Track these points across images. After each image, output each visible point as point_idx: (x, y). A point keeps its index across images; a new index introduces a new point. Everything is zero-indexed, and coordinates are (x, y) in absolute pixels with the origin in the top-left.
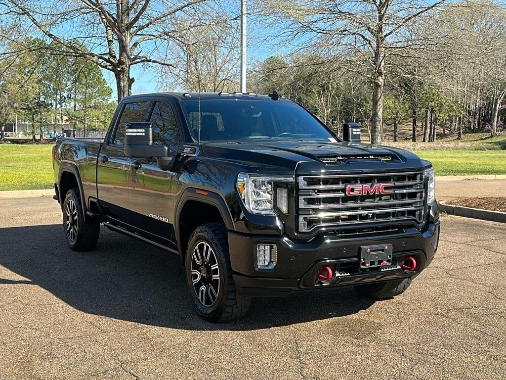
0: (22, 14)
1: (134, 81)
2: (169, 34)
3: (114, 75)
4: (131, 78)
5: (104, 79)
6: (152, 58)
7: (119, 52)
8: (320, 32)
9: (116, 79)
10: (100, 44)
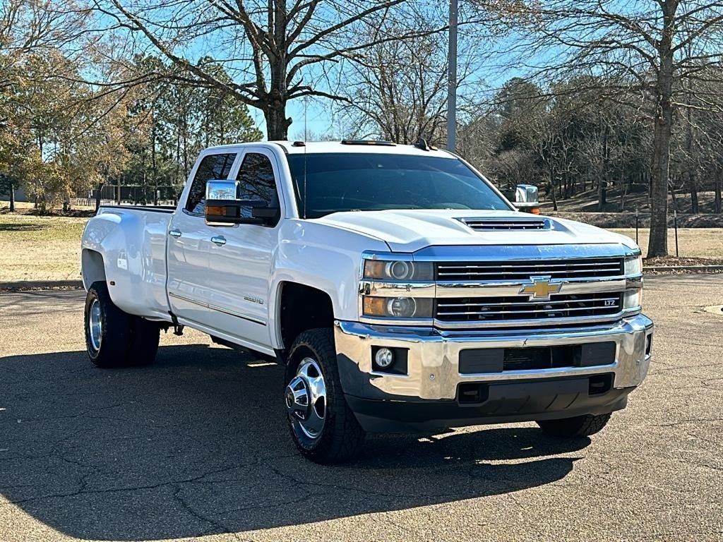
0: (136, 29)
1: (291, 123)
2: (343, 53)
3: (263, 114)
4: (287, 118)
5: (250, 117)
6: (318, 89)
7: (270, 81)
8: (573, 45)
9: (265, 120)
10: (244, 71)
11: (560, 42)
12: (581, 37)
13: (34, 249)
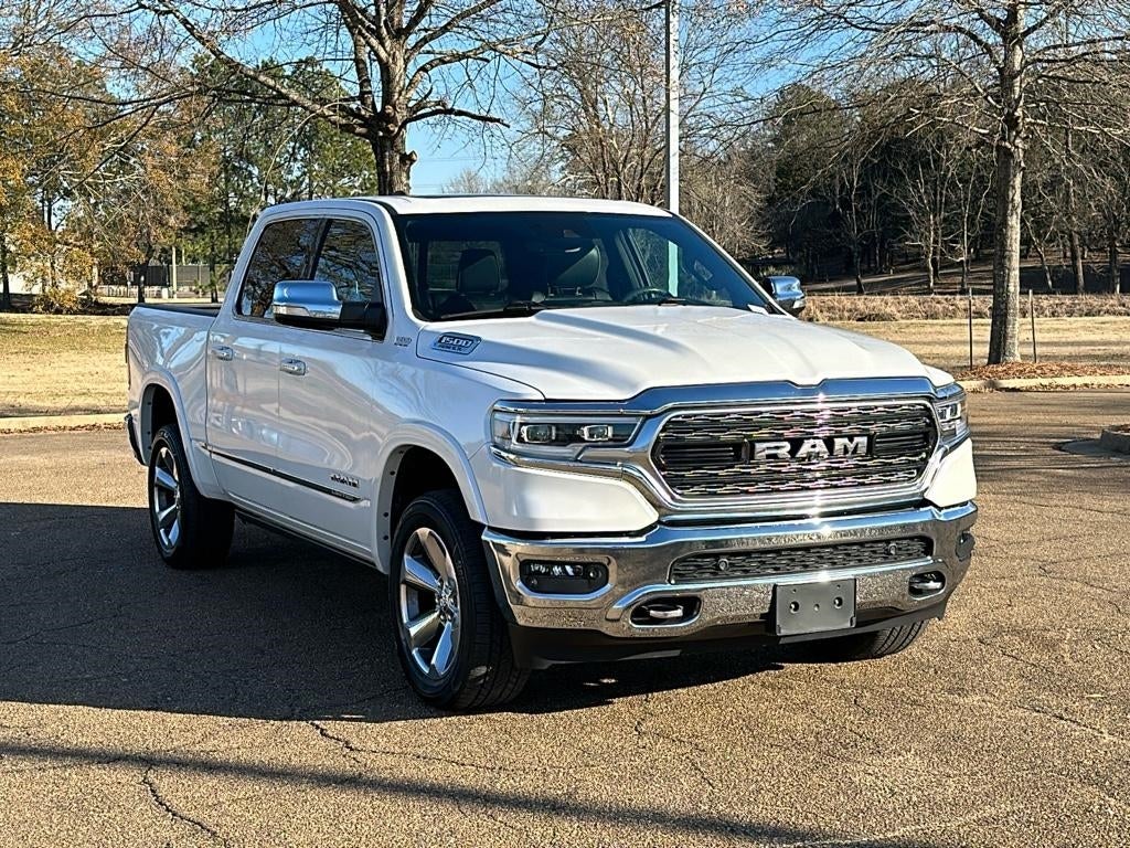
0: (165, 12)
1: (413, 161)
4: (408, 153)
6: (456, 106)
7: (381, 94)
8: (866, 29)
11: (845, 25)
12: (879, 16)
13: (32, 367)
